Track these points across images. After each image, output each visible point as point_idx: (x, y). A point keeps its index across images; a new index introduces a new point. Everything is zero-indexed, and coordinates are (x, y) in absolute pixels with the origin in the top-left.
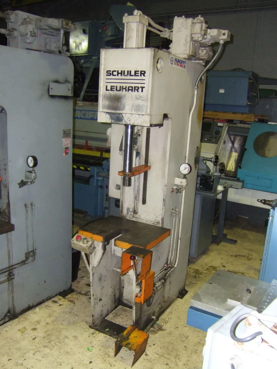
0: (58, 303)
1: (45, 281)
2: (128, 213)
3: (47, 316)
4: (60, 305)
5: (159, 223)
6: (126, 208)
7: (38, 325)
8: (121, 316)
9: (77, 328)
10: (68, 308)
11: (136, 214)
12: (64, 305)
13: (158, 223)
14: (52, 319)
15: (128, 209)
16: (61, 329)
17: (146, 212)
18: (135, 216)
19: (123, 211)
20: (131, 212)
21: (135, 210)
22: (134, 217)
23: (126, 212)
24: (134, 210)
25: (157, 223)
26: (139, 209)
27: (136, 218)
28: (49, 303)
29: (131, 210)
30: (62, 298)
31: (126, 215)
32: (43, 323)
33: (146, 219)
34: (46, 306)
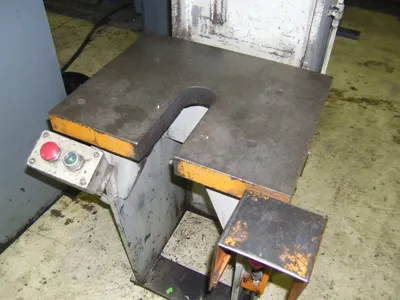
0: (63, 217)
1: (23, 189)
2: (195, 23)
3: (42, 258)
4: (68, 222)
5: (291, 52)
6: (190, 8)
7: (25, 288)
8: (193, 238)
9: (107, 288)
10: (84, 229)
11: (221, 23)
12: (75, 221)
13: (289, 52)
14: (54, 264)
15: (196, 11)
16: (74, 294)
17: (250, 18)
18: (217, 31)
19: (182, 18)
20: (206, 18)
21: (219, 12)
22: (213, 33)
23: (191, 18)
24: (215, 14)
25: (285, 51)
26: (229, 11)
27: (221, 35)
28: (46, 219)
29: (206, 13)
30: (70, 200)
31: (190, 28)
32: (35, 282)
33: (252, 41)
34: (41, 228)
